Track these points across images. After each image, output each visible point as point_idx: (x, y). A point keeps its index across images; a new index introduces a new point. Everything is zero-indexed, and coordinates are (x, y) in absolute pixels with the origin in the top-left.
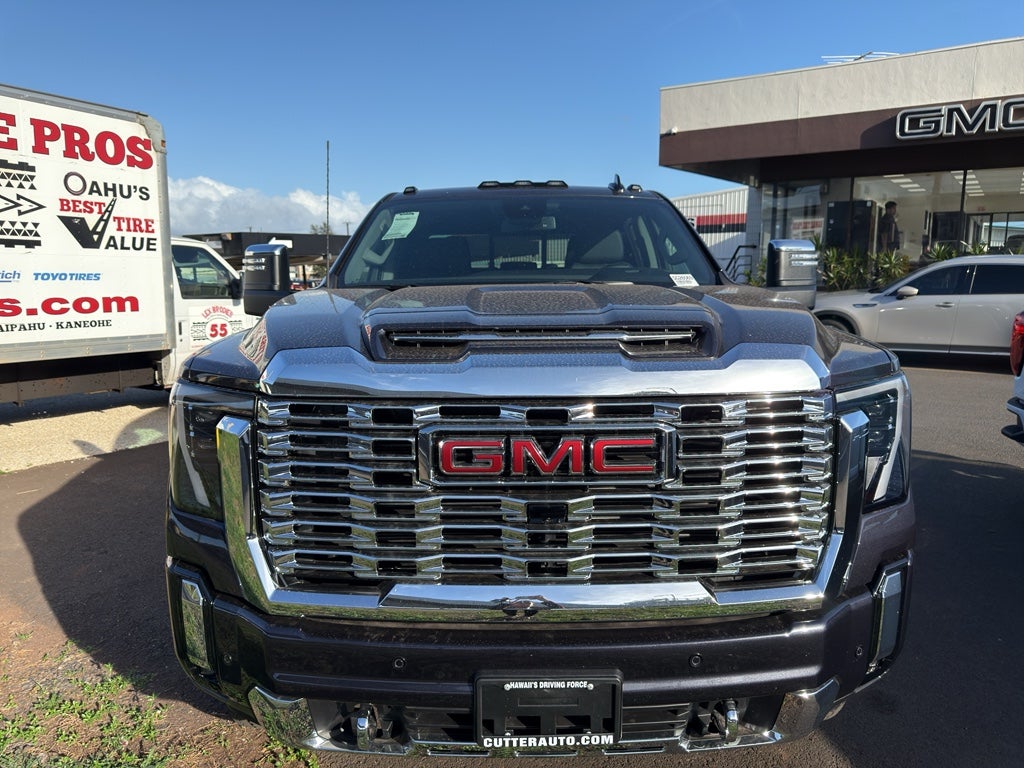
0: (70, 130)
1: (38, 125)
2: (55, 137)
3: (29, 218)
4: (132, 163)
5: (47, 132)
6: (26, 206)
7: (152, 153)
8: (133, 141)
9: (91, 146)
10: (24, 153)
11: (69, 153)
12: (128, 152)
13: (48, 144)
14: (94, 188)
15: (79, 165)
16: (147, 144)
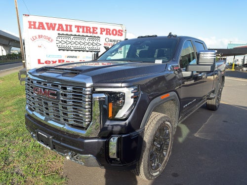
0: (107, 29)
1: (101, 29)
2: (104, 31)
3: (98, 47)
4: (119, 35)
5: (103, 30)
6: (98, 44)
7: (123, 33)
8: (119, 30)
9: (111, 32)
10: (98, 35)
11: (107, 34)
12: (118, 33)
13: (103, 33)
14: (111, 41)
15: (108, 36)
16: (122, 31)
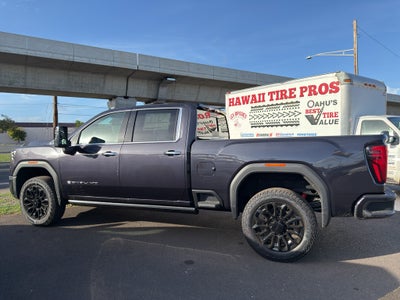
0: (310, 87)
1: (302, 88)
3: (297, 117)
5: (304, 90)
6: (297, 114)
7: (339, 86)
8: (332, 83)
9: (317, 90)
10: (297, 98)
11: (310, 95)
12: (330, 89)
13: (304, 94)
14: (317, 104)
15: (313, 98)
16: (338, 83)
